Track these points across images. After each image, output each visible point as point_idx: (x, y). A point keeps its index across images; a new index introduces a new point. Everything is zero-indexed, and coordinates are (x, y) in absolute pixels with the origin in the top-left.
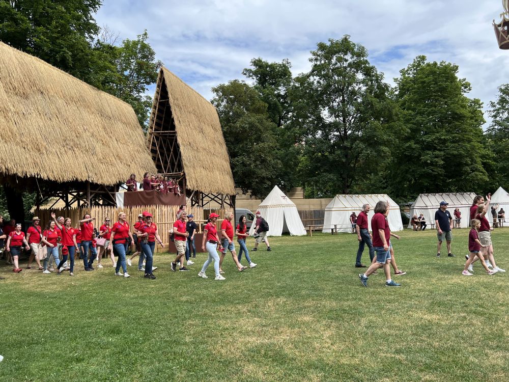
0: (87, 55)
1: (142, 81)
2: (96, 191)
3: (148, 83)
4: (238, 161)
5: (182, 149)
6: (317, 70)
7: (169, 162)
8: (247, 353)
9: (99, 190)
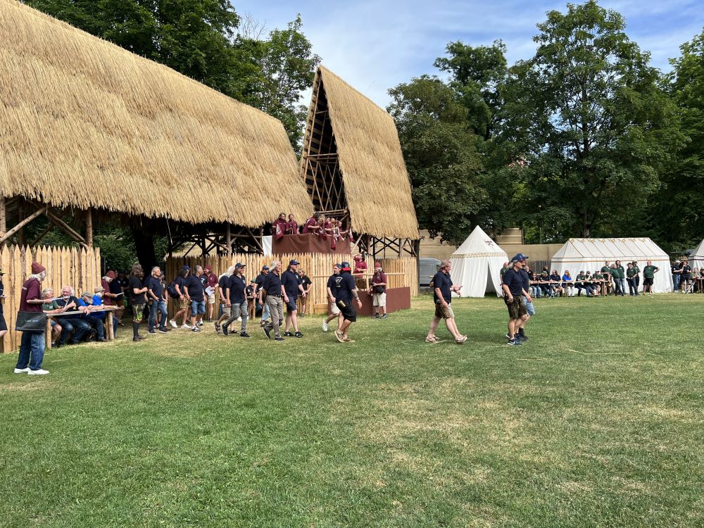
0: (224, 57)
1: (295, 86)
2: (238, 235)
3: (302, 88)
4: (422, 192)
5: (345, 178)
6: (545, 54)
7: (329, 195)
8: (401, 440)
9: (241, 234)
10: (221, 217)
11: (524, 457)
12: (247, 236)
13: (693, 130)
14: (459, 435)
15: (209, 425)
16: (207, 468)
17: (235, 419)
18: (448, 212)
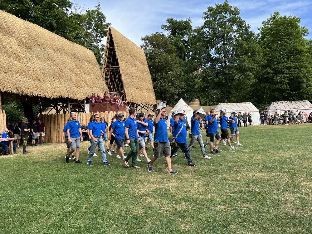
0: (65, 21)
1: (99, 35)
2: (73, 104)
3: (102, 37)
4: (157, 84)
5: (123, 77)
6: (207, 24)
7: (115, 85)
8: (150, 193)
9: (75, 103)
10: (65, 95)
11: (202, 197)
12: (78, 104)
13: (268, 58)
14: (174, 189)
15: (61, 191)
16: (61, 211)
17: (74, 188)
18: (168, 93)
